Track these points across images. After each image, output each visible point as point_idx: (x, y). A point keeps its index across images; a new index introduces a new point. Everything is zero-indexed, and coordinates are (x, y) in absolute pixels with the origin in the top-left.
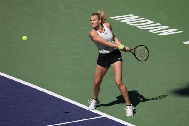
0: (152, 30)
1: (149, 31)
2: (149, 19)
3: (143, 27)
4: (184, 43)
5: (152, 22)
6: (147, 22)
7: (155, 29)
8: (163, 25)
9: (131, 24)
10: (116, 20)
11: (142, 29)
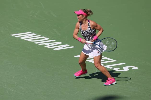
0: (48, 45)
1: (45, 46)
2: (44, 36)
3: (39, 43)
4: (75, 56)
5: (48, 39)
6: (44, 38)
7: (50, 44)
8: (57, 41)
9: (30, 40)
10: (16, 37)
11: (39, 45)
